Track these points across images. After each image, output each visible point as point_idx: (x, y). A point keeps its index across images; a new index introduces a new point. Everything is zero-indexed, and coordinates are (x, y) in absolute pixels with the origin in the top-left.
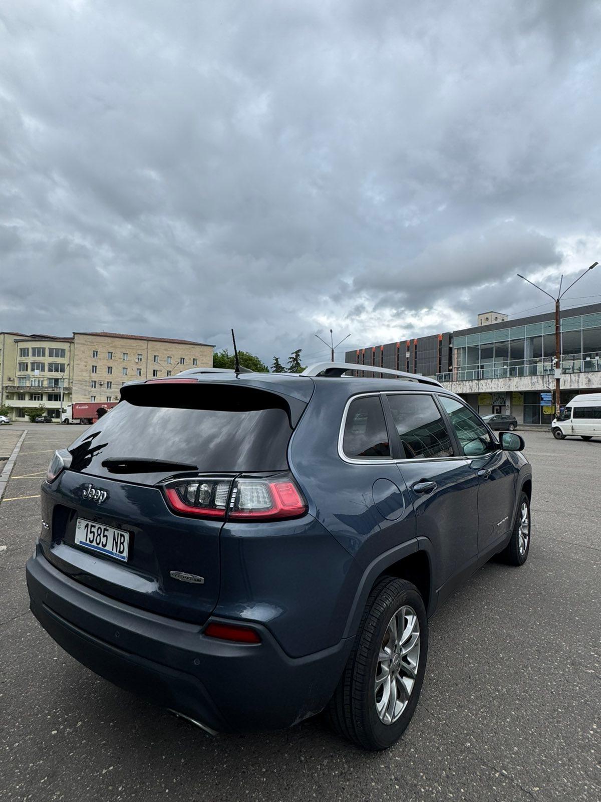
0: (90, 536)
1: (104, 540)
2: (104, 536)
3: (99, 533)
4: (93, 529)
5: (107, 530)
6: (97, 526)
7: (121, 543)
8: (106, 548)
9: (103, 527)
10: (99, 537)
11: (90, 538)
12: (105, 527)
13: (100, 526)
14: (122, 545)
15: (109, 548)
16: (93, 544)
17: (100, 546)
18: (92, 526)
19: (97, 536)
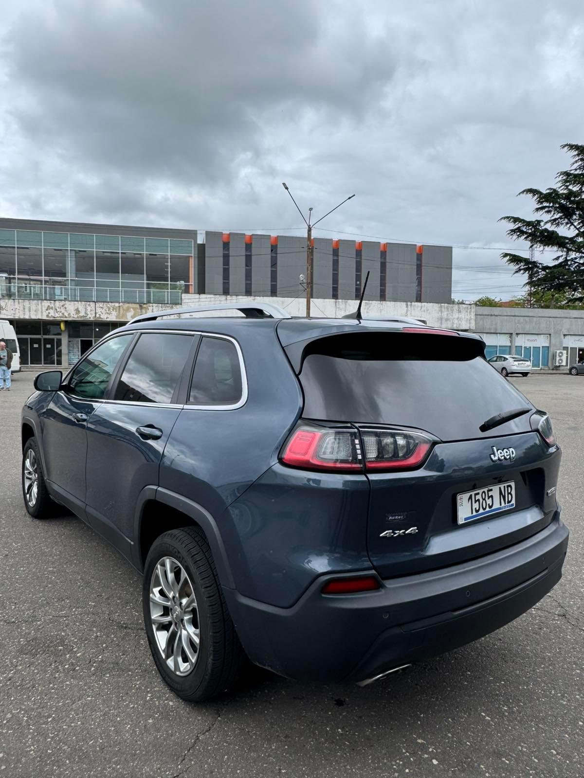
0: (476, 506)
1: (489, 502)
2: (489, 497)
3: (484, 497)
4: (478, 497)
5: (491, 490)
6: (481, 491)
7: (508, 493)
8: (493, 508)
9: (486, 490)
10: (484, 501)
11: (476, 508)
12: (487, 489)
13: (482, 490)
14: (510, 495)
15: (496, 505)
16: (480, 512)
17: (488, 509)
18: (476, 494)
19: (483, 502)
